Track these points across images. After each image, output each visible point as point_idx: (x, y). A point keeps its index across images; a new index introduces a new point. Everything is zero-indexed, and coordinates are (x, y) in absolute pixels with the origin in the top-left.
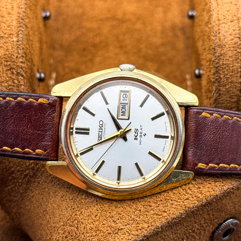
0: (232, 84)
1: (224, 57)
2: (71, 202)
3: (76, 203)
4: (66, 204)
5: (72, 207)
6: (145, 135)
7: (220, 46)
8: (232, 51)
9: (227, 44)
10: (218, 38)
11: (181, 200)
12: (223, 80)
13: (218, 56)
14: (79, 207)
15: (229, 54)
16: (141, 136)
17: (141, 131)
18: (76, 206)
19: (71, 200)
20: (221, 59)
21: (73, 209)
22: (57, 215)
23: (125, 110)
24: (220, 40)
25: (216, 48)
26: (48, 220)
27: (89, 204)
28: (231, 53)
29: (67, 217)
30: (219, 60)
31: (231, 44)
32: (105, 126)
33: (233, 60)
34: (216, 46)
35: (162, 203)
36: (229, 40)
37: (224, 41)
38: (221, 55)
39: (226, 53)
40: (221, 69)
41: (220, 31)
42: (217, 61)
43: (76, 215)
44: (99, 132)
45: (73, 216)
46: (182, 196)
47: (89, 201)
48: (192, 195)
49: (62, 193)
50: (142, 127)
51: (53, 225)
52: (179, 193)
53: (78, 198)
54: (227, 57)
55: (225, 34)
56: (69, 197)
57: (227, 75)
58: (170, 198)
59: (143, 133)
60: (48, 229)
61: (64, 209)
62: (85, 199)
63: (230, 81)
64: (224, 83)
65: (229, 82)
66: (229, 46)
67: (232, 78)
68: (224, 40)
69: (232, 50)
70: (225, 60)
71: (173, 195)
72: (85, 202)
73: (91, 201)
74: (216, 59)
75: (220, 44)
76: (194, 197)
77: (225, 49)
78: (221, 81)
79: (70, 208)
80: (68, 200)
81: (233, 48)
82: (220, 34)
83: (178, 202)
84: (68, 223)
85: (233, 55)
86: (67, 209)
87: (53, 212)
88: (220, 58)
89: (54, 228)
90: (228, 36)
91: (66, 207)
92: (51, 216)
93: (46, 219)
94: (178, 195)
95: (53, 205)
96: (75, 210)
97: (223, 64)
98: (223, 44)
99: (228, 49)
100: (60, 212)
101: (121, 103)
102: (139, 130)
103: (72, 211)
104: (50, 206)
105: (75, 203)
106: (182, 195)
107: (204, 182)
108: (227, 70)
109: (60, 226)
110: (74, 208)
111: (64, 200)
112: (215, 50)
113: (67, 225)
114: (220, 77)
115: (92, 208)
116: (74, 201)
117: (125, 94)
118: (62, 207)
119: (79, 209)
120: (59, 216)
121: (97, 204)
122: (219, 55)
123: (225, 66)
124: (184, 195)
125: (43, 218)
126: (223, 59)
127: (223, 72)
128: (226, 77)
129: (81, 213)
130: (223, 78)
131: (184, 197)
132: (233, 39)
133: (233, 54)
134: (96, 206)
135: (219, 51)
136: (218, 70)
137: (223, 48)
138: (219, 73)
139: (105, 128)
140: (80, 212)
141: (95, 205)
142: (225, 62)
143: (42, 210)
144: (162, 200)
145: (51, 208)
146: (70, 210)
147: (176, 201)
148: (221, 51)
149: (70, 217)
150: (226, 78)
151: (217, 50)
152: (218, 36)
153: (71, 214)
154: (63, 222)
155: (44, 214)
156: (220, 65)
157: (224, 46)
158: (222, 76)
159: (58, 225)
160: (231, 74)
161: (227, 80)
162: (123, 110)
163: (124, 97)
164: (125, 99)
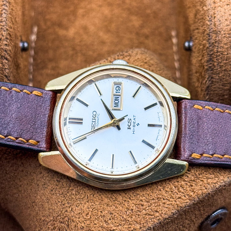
0: (226, 72)
1: (219, 44)
2: (61, 197)
3: (67, 199)
4: (56, 199)
5: (62, 202)
6: (138, 124)
7: (215, 32)
8: (227, 38)
9: (222, 30)
10: (213, 23)
11: (174, 198)
12: (216, 68)
13: (213, 43)
14: (69, 203)
15: (224, 41)
16: (134, 126)
17: (134, 121)
18: (66, 202)
19: (61, 194)
20: (216, 46)
21: (64, 205)
22: (47, 209)
23: (118, 102)
24: (215, 26)
25: (211, 34)
26: (37, 212)
27: (80, 201)
28: (227, 40)
29: (57, 212)
30: (213, 47)
31: (226, 30)
32: (98, 117)
33: (228, 48)
34: (211, 32)
35: (154, 202)
36: (225, 26)
37: (219, 27)
38: (216, 42)
39: (221, 40)
40: (215, 56)
41: (215, 15)
42: (211, 47)
43: (66, 211)
44: (93, 122)
45: (63, 212)
46: (175, 195)
47: (80, 197)
48: (184, 193)
49: (52, 186)
50: (135, 117)
51: (42, 218)
52: (172, 192)
53: (68, 193)
54: (222, 44)
55: (221, 19)
56: (59, 191)
57: (221, 62)
58: (163, 197)
59: (136, 123)
60: (37, 220)
61: (54, 204)
62: (76, 194)
63: (224, 68)
64: (217, 71)
65: (223, 70)
66: (224, 33)
67: (226, 66)
68: (219, 25)
69: (227, 36)
70: (219, 47)
71: (165, 193)
72: (75, 198)
73: (81, 197)
74: (210, 46)
75: (215, 30)
76: (186, 195)
77: (220, 36)
78: (215, 69)
79: (60, 203)
80: (58, 195)
81: (229, 34)
82: (216, 18)
83: (170, 201)
84: (58, 219)
85: (228, 43)
86: (57, 204)
87: (43, 205)
88: (214, 45)
89: (43, 221)
90: (223, 21)
91: (56, 202)
92: (40, 209)
93: (36, 211)
94: (170, 193)
95: (42, 197)
96: (65, 206)
97: (218, 52)
98: (218, 30)
99: (224, 36)
100: (49, 206)
101: (114, 95)
102: (133, 120)
103: (62, 207)
104: (39, 198)
105: (65, 198)
106: (174, 193)
107: (196, 180)
108: (221, 58)
109: (49, 220)
110: (64, 203)
111: (53, 194)
112: (209, 37)
113: (57, 221)
114: (214, 65)
115: (83, 205)
116: (64, 196)
117: (118, 87)
118: (51, 201)
119: (69, 205)
120: (49, 209)
121: (88, 202)
122: (214, 41)
123: (219, 53)
124: (176, 194)
125: (32, 209)
126: (218, 46)
127: (217, 60)
128: (220, 64)
129: (72, 209)
130: (216, 66)
131: (176, 195)
132: (229, 25)
133: (228, 41)
134: (87, 204)
135: (214, 37)
136: (212, 58)
137: (218, 34)
138: (213, 61)
139: (98, 118)
140: (70, 209)
141: (86, 202)
142: (219, 50)
143: (30, 201)
144: (154, 199)
145: (40, 200)
146: (60, 205)
147: (168, 200)
148: (216, 37)
149: (60, 213)
150: (220, 66)
151: (212, 36)
152: (213, 21)
153: (61, 210)
154: (53, 217)
155: (32, 205)
156: (214, 52)
157: (219, 33)
158: (216, 64)
159: (47, 220)
160: (225, 62)
161: (220, 68)
162: (116, 102)
163: (117, 89)
164: (118, 91)
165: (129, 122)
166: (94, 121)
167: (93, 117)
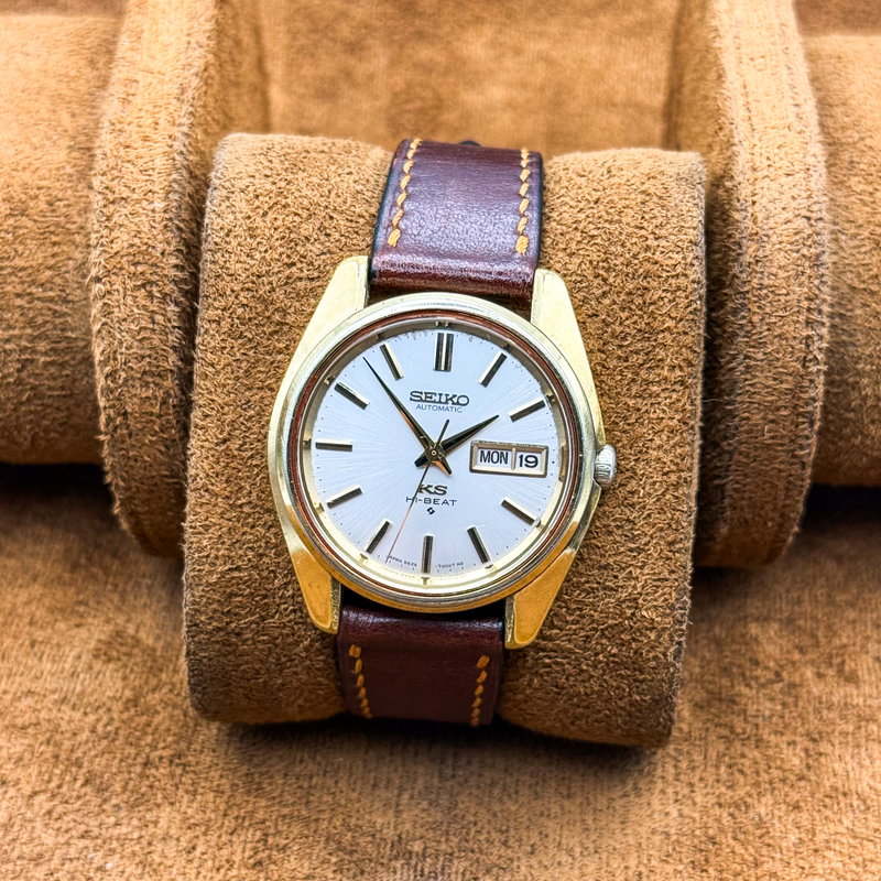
6: (431, 511)
16: (427, 501)
17: (440, 502)
23: (495, 460)
32: (453, 409)
44: (441, 395)
50: (451, 503)
59: (434, 507)
102: (442, 498)
117: (536, 462)
139: (450, 410)
162: (495, 455)
163: (529, 459)
164: (524, 462)
165: (436, 488)
166: (443, 399)
167: (454, 396)
